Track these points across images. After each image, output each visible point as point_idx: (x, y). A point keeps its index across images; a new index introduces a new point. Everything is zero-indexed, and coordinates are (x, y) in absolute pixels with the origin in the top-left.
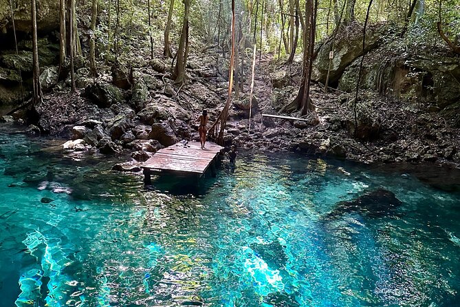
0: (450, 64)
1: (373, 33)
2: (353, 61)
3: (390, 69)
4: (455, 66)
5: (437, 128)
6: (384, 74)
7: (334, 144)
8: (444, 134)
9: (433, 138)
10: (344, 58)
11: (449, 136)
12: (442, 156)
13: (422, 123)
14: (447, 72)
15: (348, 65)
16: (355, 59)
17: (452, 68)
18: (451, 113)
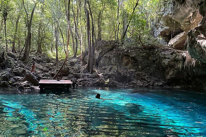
0: (143, 53)
1: (111, 44)
2: (104, 55)
3: (121, 56)
4: (145, 53)
5: (144, 76)
6: (118, 58)
7: (111, 81)
8: (147, 78)
9: (144, 80)
10: (100, 53)
11: (149, 78)
12: (150, 85)
13: (138, 75)
14: (143, 56)
15: (102, 57)
16: (104, 54)
17: (144, 54)
18: (147, 71)
